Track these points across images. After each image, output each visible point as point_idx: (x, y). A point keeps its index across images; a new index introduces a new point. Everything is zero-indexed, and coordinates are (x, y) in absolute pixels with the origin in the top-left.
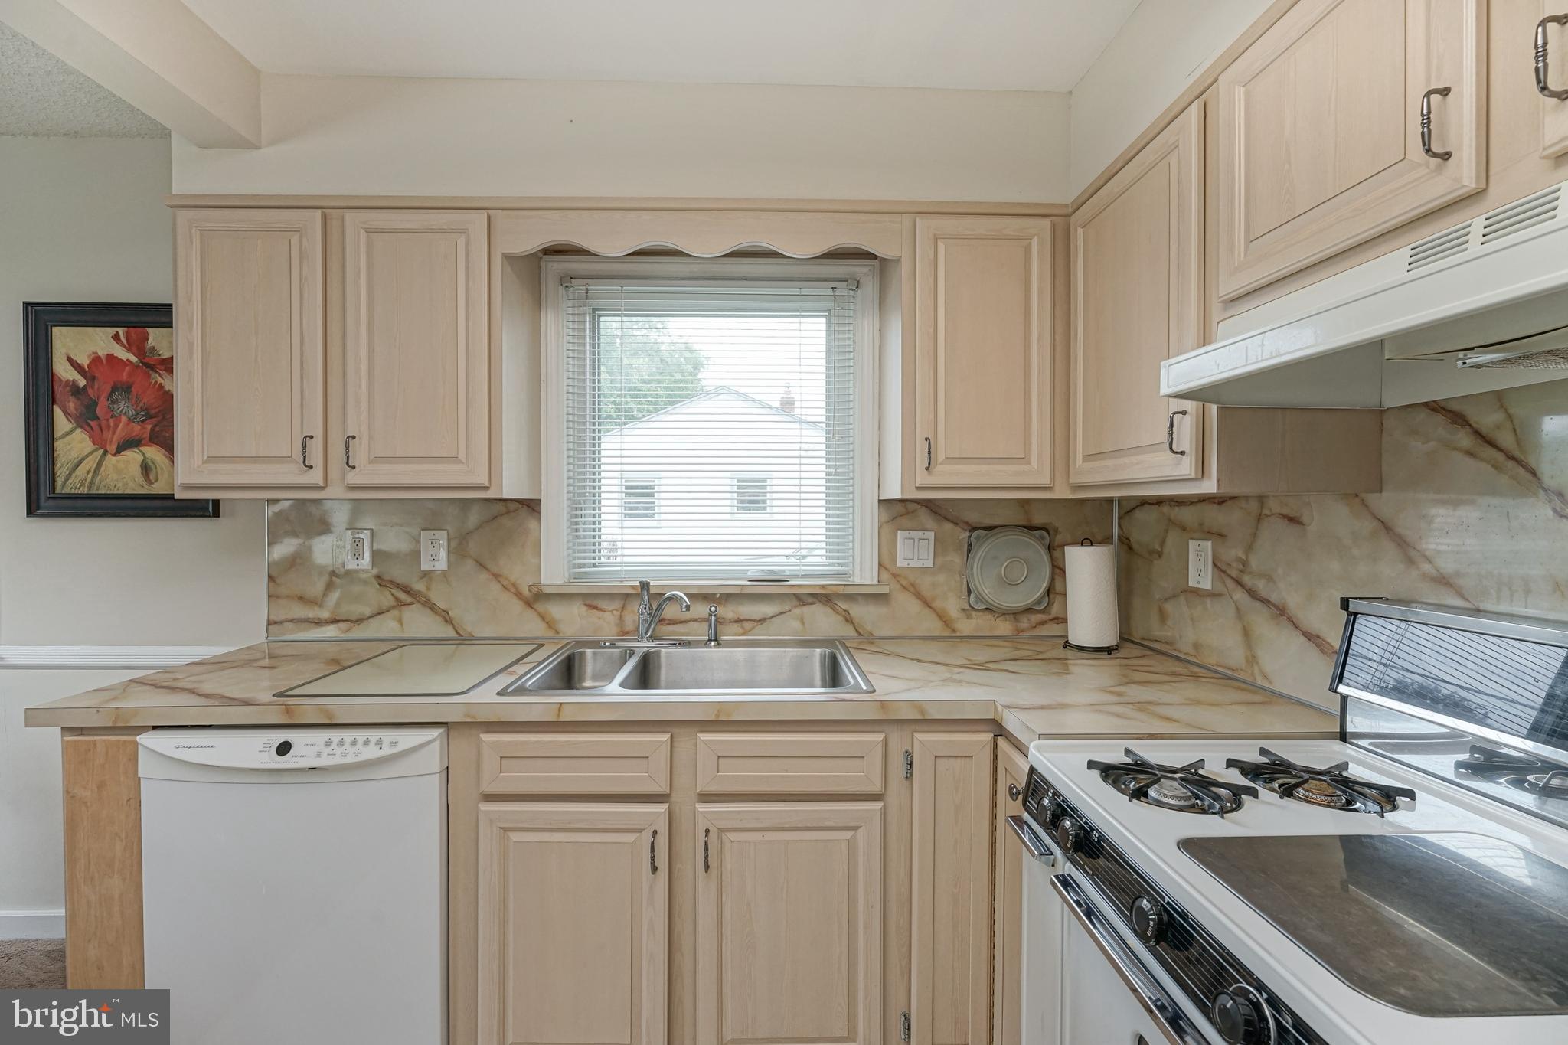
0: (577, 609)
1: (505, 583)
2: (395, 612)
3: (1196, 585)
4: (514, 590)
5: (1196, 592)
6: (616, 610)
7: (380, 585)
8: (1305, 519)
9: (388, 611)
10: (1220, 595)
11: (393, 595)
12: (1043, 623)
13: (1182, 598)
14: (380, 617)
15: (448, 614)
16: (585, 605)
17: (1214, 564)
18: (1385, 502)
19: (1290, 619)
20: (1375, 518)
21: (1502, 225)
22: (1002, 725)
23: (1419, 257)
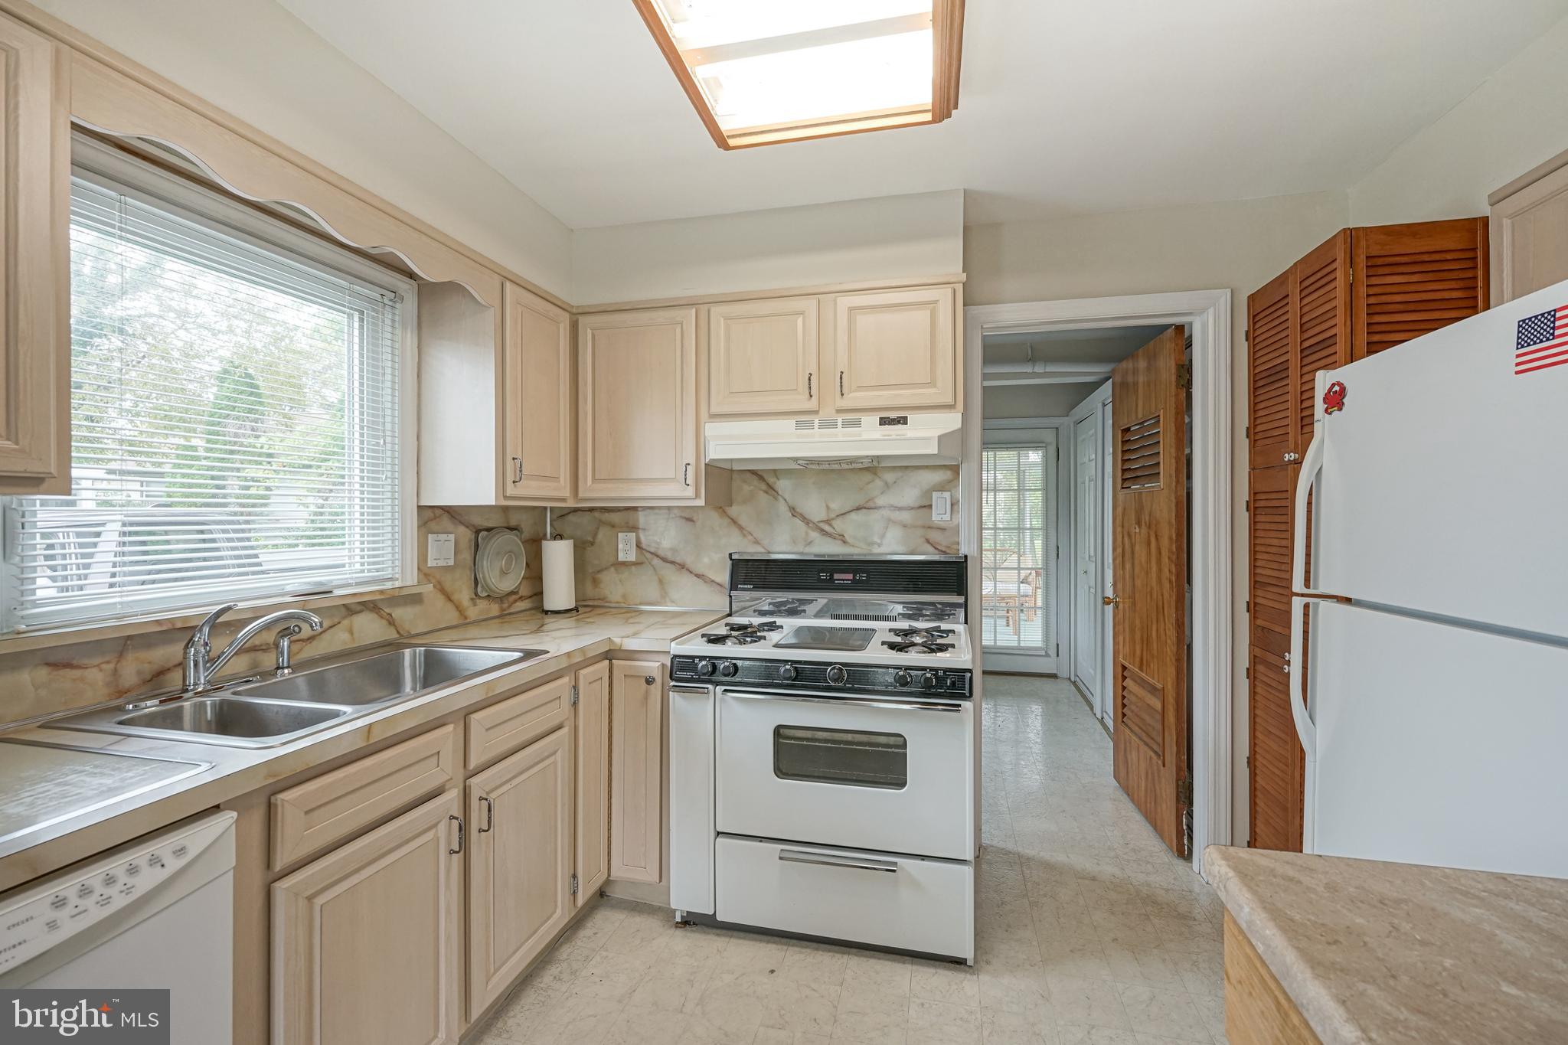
0: (31, 676)
3: (625, 560)
5: (624, 564)
8: (695, 519)
10: (642, 563)
12: (515, 601)
13: (612, 569)
16: (47, 665)
17: (637, 546)
18: (733, 511)
19: (687, 569)
20: (729, 517)
21: (823, 424)
22: (620, 650)
23: (799, 426)
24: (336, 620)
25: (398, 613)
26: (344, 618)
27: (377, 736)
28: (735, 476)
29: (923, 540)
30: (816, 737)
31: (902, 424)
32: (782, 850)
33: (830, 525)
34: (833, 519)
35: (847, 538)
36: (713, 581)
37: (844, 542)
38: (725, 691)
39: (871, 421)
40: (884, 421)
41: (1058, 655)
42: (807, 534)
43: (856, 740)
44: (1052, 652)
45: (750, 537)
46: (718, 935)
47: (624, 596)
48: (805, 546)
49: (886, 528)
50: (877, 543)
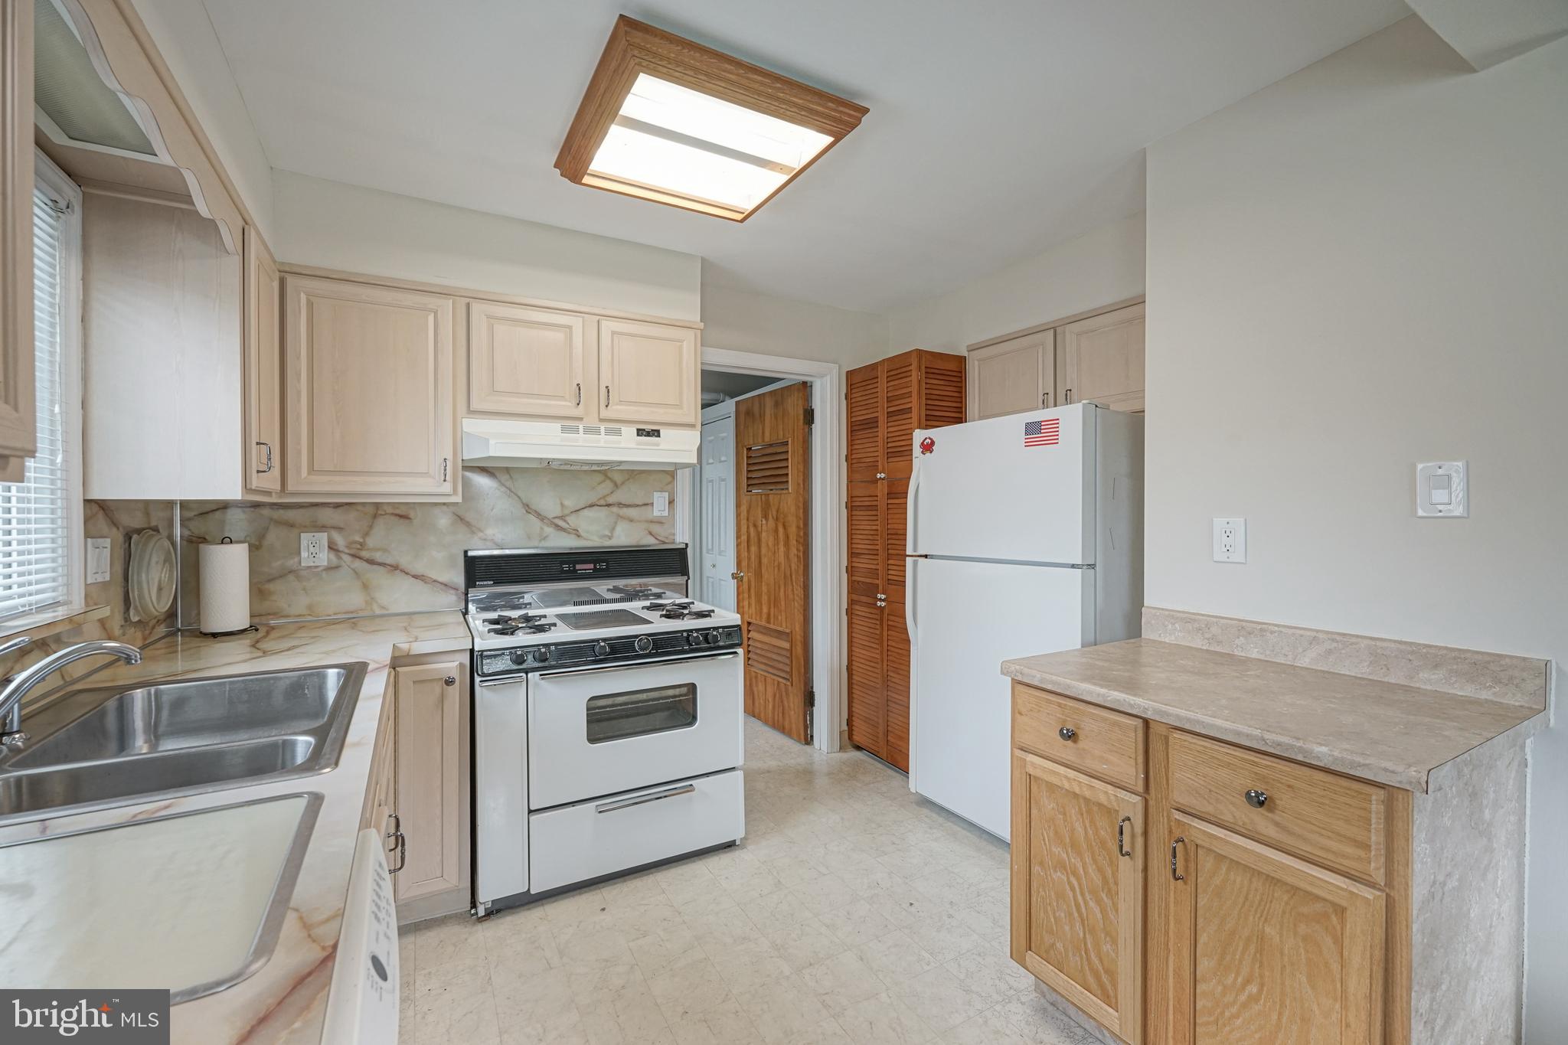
3: (310, 565)
5: (310, 570)
8: (412, 515)
10: (336, 568)
12: (154, 628)
13: (291, 578)
17: (331, 548)
18: (459, 507)
20: (455, 515)
21: (587, 430)
22: (408, 655)
23: (564, 429)
29: (646, 532)
31: (656, 436)
32: (597, 806)
33: (565, 521)
34: (567, 515)
35: (582, 534)
37: (579, 536)
38: (541, 675)
39: (630, 431)
40: (640, 432)
42: (542, 529)
43: (650, 697)
45: (480, 534)
47: (310, 608)
48: (540, 541)
49: (616, 523)
50: (608, 536)
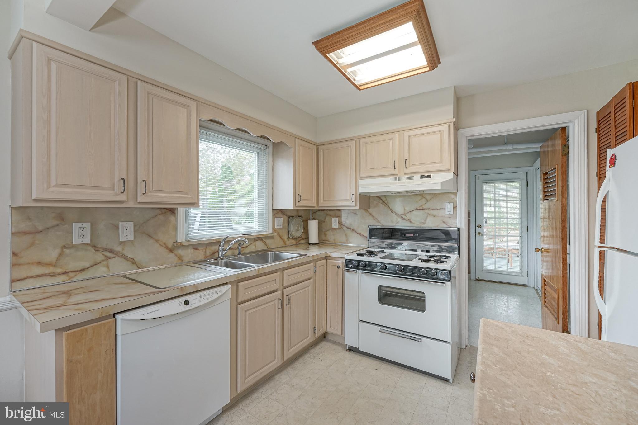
0: (190, 251)
1: (161, 243)
2: (105, 263)
3: (334, 227)
4: (164, 246)
5: (334, 229)
6: (204, 249)
7: (95, 250)
8: (357, 213)
9: (100, 263)
10: (340, 229)
11: (103, 254)
12: (300, 240)
13: (331, 231)
14: (95, 266)
15: (134, 260)
16: (193, 248)
17: (338, 223)
18: (371, 210)
19: (355, 231)
20: (369, 213)
21: (400, 179)
22: (330, 256)
23: (391, 180)
24: (252, 242)
25: (268, 241)
26: (254, 242)
27: (261, 272)
28: (371, 198)
29: (442, 222)
30: (394, 291)
31: (429, 178)
32: (381, 329)
33: (406, 216)
34: (406, 213)
35: (412, 220)
36: (363, 235)
37: (411, 222)
38: (362, 272)
39: (417, 177)
40: (422, 177)
41: (528, 276)
42: (397, 219)
44: (525, 274)
45: (376, 220)
46: (360, 355)
47: (334, 240)
48: (396, 224)
49: (427, 217)
50: (423, 223)
